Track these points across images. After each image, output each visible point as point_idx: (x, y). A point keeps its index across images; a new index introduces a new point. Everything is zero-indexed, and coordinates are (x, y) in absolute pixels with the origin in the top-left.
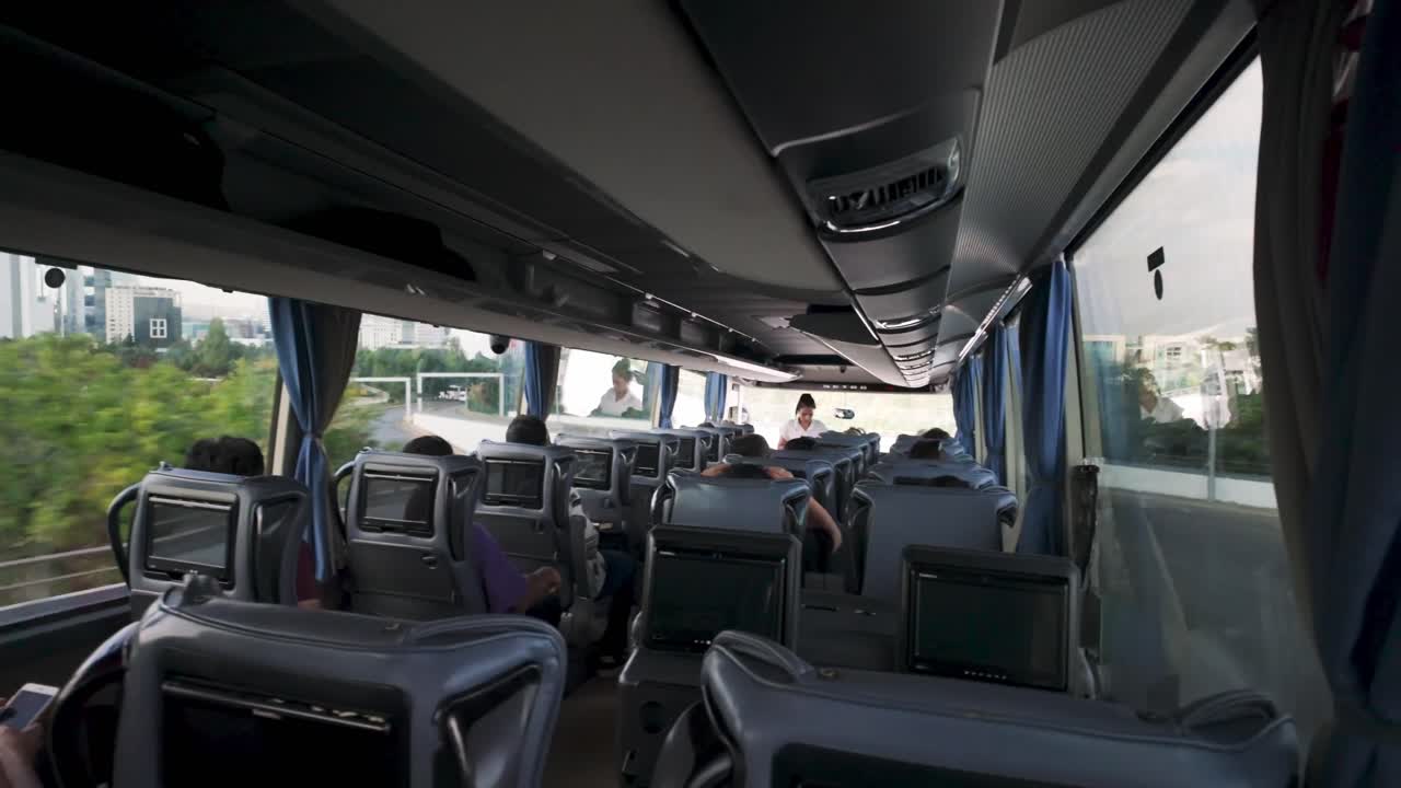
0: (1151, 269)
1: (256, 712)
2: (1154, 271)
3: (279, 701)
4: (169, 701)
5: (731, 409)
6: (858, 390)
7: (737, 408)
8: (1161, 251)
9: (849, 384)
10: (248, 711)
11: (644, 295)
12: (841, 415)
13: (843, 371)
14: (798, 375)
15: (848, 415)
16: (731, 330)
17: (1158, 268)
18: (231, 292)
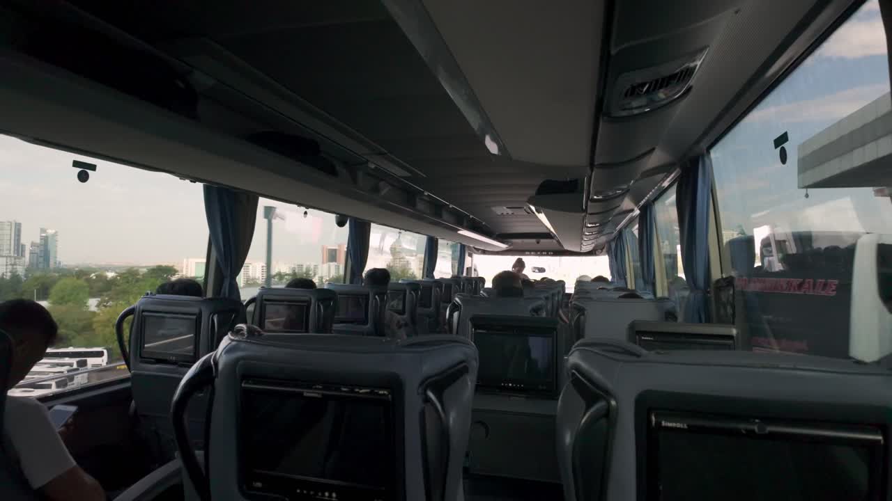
0: (776, 147)
1: (305, 394)
2: (779, 148)
3: (320, 387)
4: (246, 392)
5: (467, 268)
6: (548, 255)
7: (471, 268)
8: (786, 133)
9: (542, 251)
10: (301, 394)
11: (423, 192)
12: (537, 271)
13: (538, 243)
14: (510, 246)
15: (542, 270)
16: (471, 217)
17: (783, 145)
18: (195, 182)
